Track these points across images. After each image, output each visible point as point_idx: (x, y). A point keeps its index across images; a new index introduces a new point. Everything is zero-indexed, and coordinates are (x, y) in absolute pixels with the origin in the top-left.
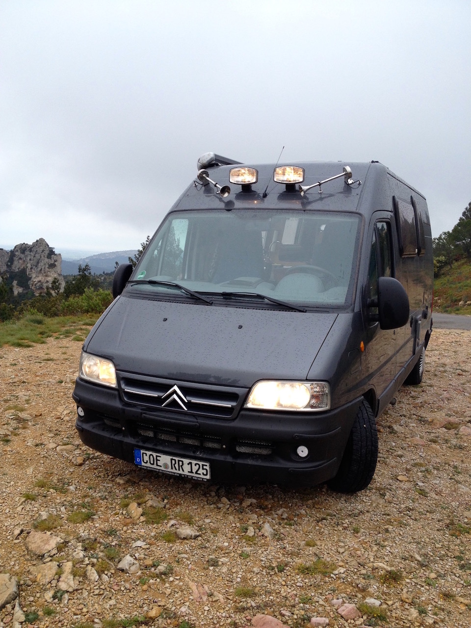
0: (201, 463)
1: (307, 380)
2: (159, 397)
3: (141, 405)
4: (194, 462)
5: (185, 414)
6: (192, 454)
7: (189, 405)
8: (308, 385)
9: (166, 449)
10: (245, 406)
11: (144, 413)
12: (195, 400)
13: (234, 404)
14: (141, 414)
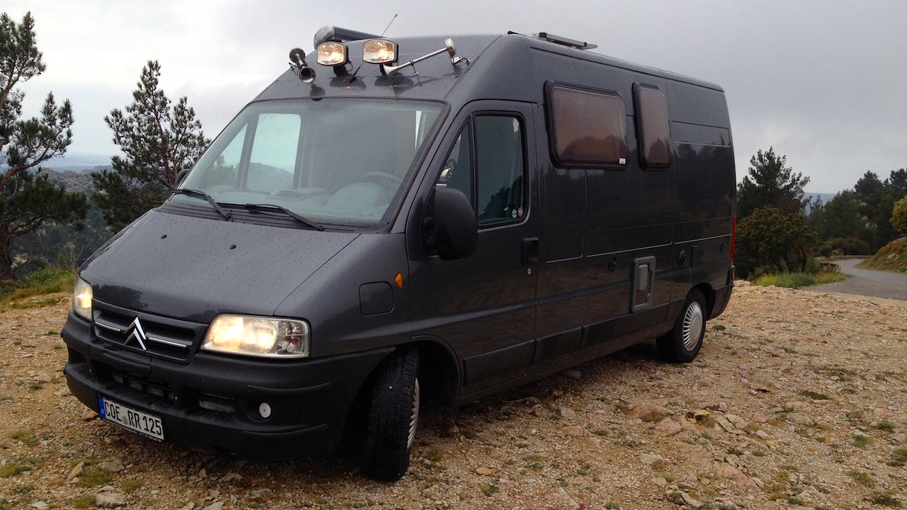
0: (154, 419)
1: (274, 316)
2: (122, 332)
3: (107, 342)
4: (148, 417)
5: (143, 354)
6: (146, 406)
7: (147, 342)
8: (276, 322)
9: (125, 399)
10: (202, 347)
11: (106, 352)
12: (154, 338)
13: (190, 343)
14: (103, 351)
